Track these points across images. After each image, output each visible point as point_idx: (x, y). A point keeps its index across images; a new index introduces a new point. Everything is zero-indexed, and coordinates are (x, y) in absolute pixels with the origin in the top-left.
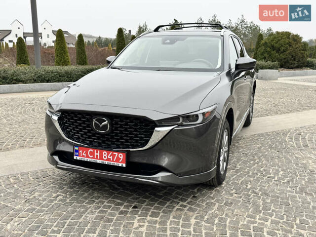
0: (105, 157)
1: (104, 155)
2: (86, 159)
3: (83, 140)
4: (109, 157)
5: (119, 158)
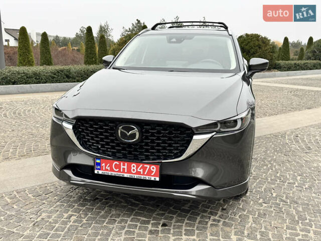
0: (134, 170)
1: (133, 168)
2: (110, 173)
3: (103, 151)
4: (138, 170)
5: (151, 171)
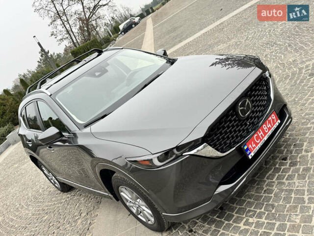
1: (265, 129)
2: (257, 148)
4: (268, 127)
5: (273, 120)
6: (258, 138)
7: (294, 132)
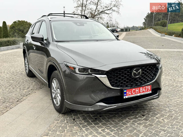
0: (141, 91)
2: (131, 96)
5: (148, 89)
6: (134, 91)
7: (157, 108)
